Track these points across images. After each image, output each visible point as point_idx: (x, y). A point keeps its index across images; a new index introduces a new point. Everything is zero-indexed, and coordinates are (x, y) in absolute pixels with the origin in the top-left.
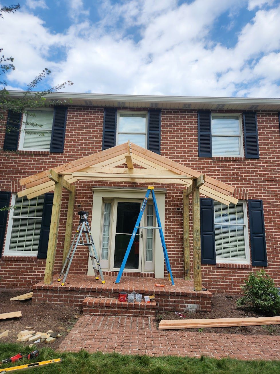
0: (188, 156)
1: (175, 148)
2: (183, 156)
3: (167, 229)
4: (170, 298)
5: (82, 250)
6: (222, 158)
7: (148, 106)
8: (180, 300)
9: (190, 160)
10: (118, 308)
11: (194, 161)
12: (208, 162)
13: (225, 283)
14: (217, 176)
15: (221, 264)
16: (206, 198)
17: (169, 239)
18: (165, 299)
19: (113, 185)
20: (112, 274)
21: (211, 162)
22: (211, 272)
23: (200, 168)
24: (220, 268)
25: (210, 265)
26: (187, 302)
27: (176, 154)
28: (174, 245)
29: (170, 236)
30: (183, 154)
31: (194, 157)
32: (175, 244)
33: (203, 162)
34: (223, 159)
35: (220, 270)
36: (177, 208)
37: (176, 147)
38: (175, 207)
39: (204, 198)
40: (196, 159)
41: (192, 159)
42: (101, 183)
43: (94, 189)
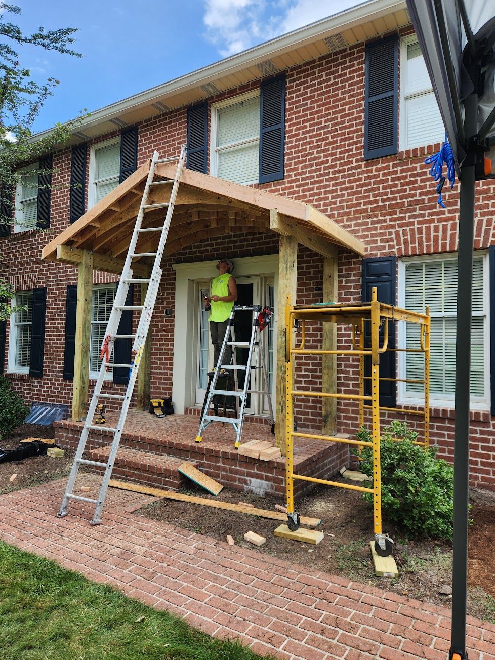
0: (340, 165)
1: (313, 153)
2: (331, 167)
4: (223, 463)
5: (166, 371)
6: (422, 149)
7: (259, 75)
8: (238, 470)
9: (346, 172)
10: (130, 468)
11: (354, 174)
12: (388, 167)
14: (409, 200)
15: (406, 408)
16: (378, 256)
21: (394, 166)
23: (367, 188)
24: (406, 416)
26: (249, 475)
27: (315, 167)
28: (308, 364)
30: (330, 164)
31: (354, 164)
32: (311, 362)
33: (376, 170)
34: (426, 152)
36: (316, 287)
37: (315, 151)
38: (312, 286)
39: (374, 257)
40: (360, 167)
41: (349, 169)
42: (187, 255)
43: (175, 266)
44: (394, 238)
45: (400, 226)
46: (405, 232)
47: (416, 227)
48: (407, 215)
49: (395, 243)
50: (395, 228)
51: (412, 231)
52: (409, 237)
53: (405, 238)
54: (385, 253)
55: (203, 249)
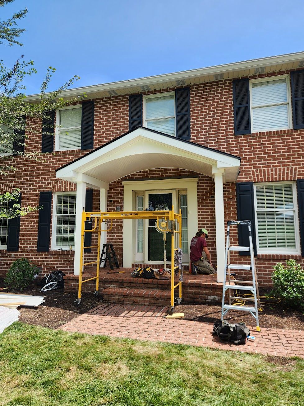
0: (222, 136)
1: (207, 129)
2: (217, 137)
3: (201, 219)
4: (190, 289)
6: (264, 133)
7: (175, 85)
8: (200, 292)
9: (225, 140)
11: (229, 141)
12: (247, 140)
14: (258, 156)
15: (263, 255)
16: (244, 182)
19: (142, 177)
21: (249, 139)
23: (237, 148)
24: (262, 260)
25: (250, 257)
26: (207, 294)
27: (208, 136)
30: (216, 135)
31: (229, 136)
33: (241, 140)
34: (265, 135)
36: (211, 196)
38: (209, 196)
39: (242, 182)
40: (232, 138)
42: (131, 177)
43: (123, 183)
44: (252, 174)
45: (254, 168)
46: (257, 171)
47: (262, 169)
48: (257, 163)
49: (252, 176)
50: (252, 169)
51: (260, 170)
52: (259, 173)
53: (257, 174)
54: (247, 180)
55: (141, 173)
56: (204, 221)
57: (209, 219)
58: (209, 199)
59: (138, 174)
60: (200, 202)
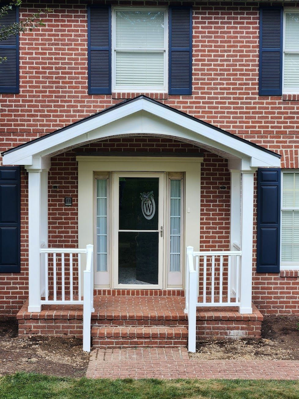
0: (240, 94)
1: (217, 79)
2: (232, 94)
3: (205, 221)
8: (220, 327)
9: (244, 101)
11: (250, 103)
12: (275, 103)
13: (292, 300)
14: (290, 130)
15: (287, 273)
17: (207, 237)
18: (200, 326)
19: (110, 149)
20: (116, 293)
21: (279, 103)
22: (271, 284)
24: (286, 278)
25: (270, 274)
26: (229, 328)
27: (219, 91)
29: (209, 232)
30: (231, 91)
31: (250, 96)
33: (267, 103)
35: (286, 281)
36: (220, 186)
37: (219, 77)
38: (217, 185)
40: (255, 98)
41: (247, 98)
42: (89, 147)
43: (78, 158)
45: (284, 147)
46: (286, 152)
47: (294, 149)
48: (288, 140)
50: (280, 148)
51: (291, 151)
52: (289, 156)
53: (286, 156)
55: (108, 143)
56: (209, 224)
57: (217, 221)
58: (217, 191)
59: (102, 143)
60: (205, 194)
